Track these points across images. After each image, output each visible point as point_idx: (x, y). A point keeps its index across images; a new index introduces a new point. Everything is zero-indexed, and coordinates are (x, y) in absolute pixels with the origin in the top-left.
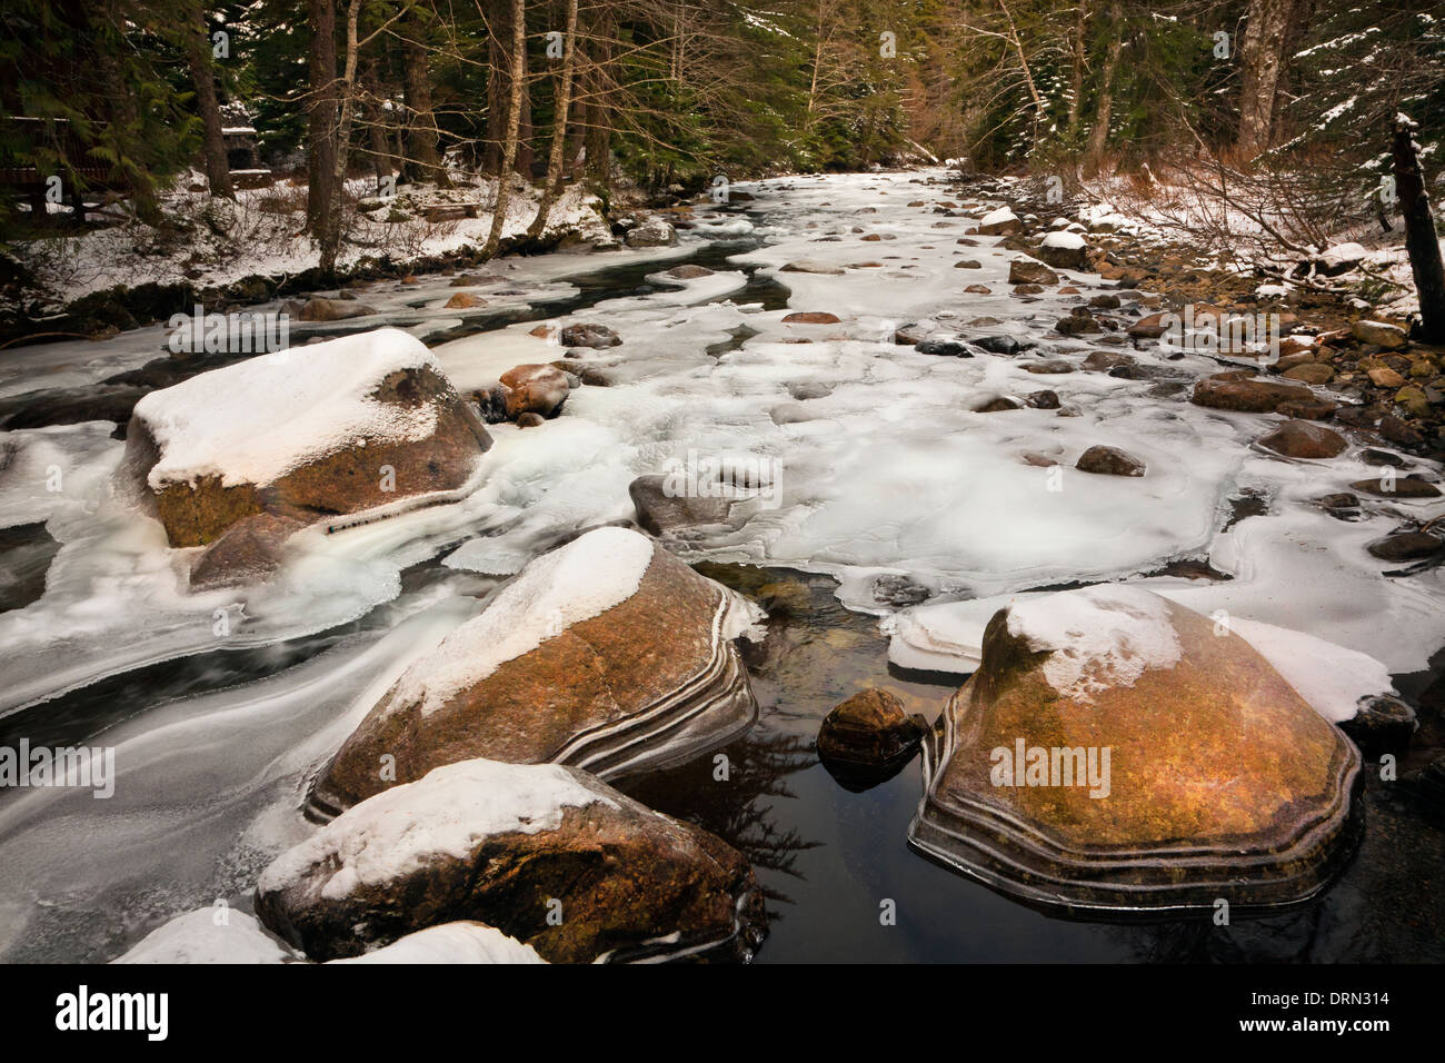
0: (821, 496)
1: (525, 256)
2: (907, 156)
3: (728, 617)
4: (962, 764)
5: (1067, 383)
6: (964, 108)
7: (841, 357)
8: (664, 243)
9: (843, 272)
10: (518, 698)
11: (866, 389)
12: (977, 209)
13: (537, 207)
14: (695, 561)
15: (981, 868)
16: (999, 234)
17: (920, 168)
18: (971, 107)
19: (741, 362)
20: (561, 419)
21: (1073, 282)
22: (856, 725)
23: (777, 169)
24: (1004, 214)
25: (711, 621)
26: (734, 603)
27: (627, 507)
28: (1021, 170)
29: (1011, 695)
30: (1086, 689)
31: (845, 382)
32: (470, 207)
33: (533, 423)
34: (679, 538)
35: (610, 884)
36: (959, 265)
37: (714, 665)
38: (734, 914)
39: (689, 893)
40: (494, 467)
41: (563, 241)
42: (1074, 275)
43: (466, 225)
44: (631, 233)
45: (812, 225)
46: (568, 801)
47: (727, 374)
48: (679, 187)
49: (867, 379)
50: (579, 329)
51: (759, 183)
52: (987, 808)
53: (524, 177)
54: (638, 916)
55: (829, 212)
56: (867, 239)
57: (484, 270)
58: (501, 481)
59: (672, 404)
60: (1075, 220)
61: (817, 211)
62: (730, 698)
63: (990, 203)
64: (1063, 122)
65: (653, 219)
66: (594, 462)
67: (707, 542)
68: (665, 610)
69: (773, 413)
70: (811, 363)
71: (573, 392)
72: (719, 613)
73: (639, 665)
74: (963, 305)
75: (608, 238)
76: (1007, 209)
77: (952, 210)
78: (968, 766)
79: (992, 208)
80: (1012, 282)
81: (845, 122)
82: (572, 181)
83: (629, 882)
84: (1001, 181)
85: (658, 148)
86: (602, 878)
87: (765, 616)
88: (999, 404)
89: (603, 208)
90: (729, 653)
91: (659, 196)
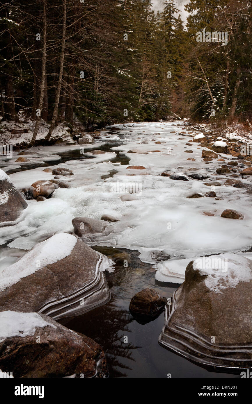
0: (136, 224)
1: (44, 146)
2: (171, 117)
3: (102, 264)
4: (177, 314)
5: (219, 189)
6: (189, 102)
7: (145, 180)
8: (90, 143)
9: (148, 153)
10: (26, 290)
11: (152, 190)
12: (193, 134)
13: (48, 130)
14: (92, 246)
15: (183, 352)
16: (199, 142)
17: (175, 121)
18: (192, 101)
19: (112, 181)
20: (52, 198)
21: (223, 157)
22: (142, 300)
23: (129, 120)
24: (201, 136)
25: (96, 265)
26: (104, 259)
27: (71, 228)
28: (207, 122)
29: (194, 290)
30: (219, 288)
31: (146, 188)
32: (26, 129)
33: (42, 200)
34: (88, 238)
35: (51, 355)
36: (186, 152)
37: (96, 280)
38: (95, 367)
39: (79, 359)
40: (27, 214)
41: (57, 141)
42: (223, 155)
43: (24, 135)
44: (79, 139)
45: (139, 138)
46: (38, 325)
47: (107, 185)
48: (96, 125)
49: (153, 187)
50: (59, 169)
51: (122, 125)
52: (185, 330)
53: (45, 120)
54: (61, 368)
55: (145, 134)
56: (156, 143)
57: (29, 150)
58: (30, 218)
59: (89, 194)
60: (225, 137)
61: (141, 134)
62: (100, 291)
63: (197, 132)
64: (221, 106)
65: (87, 135)
66: (62, 213)
67: (97, 239)
68: (79, 261)
69: (121, 198)
70: (135, 182)
71: (56, 190)
72: (98, 263)
73: (70, 279)
74: (186, 164)
75: (72, 141)
76: (202, 134)
77: (185, 134)
78: (179, 315)
79: (198, 134)
80: (203, 157)
81: (151, 106)
82: (60, 122)
83: (58, 355)
84: (201, 125)
85: (89, 112)
86: (48, 353)
87: (115, 264)
88: (196, 196)
89: (70, 131)
90: (101, 276)
91: (90, 128)
